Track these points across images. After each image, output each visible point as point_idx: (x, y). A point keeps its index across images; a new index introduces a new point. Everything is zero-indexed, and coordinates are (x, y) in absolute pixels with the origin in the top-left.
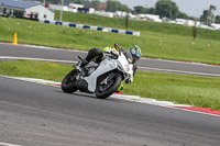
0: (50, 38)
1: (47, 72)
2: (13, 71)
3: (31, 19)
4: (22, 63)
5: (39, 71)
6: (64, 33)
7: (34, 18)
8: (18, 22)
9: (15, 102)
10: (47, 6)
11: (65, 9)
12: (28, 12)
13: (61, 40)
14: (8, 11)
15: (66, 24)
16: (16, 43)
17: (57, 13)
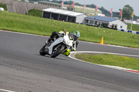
0: (124, 41)
1: (122, 62)
2: (100, 61)
3: (112, 28)
4: (106, 56)
5: (117, 61)
6: (133, 37)
7: (114, 28)
8: (104, 30)
9: (101, 80)
10: (123, 21)
11: (134, 22)
12: (111, 24)
13: (131, 42)
14: (98, 23)
15: (134, 32)
16: (102, 44)
17: (129, 25)
